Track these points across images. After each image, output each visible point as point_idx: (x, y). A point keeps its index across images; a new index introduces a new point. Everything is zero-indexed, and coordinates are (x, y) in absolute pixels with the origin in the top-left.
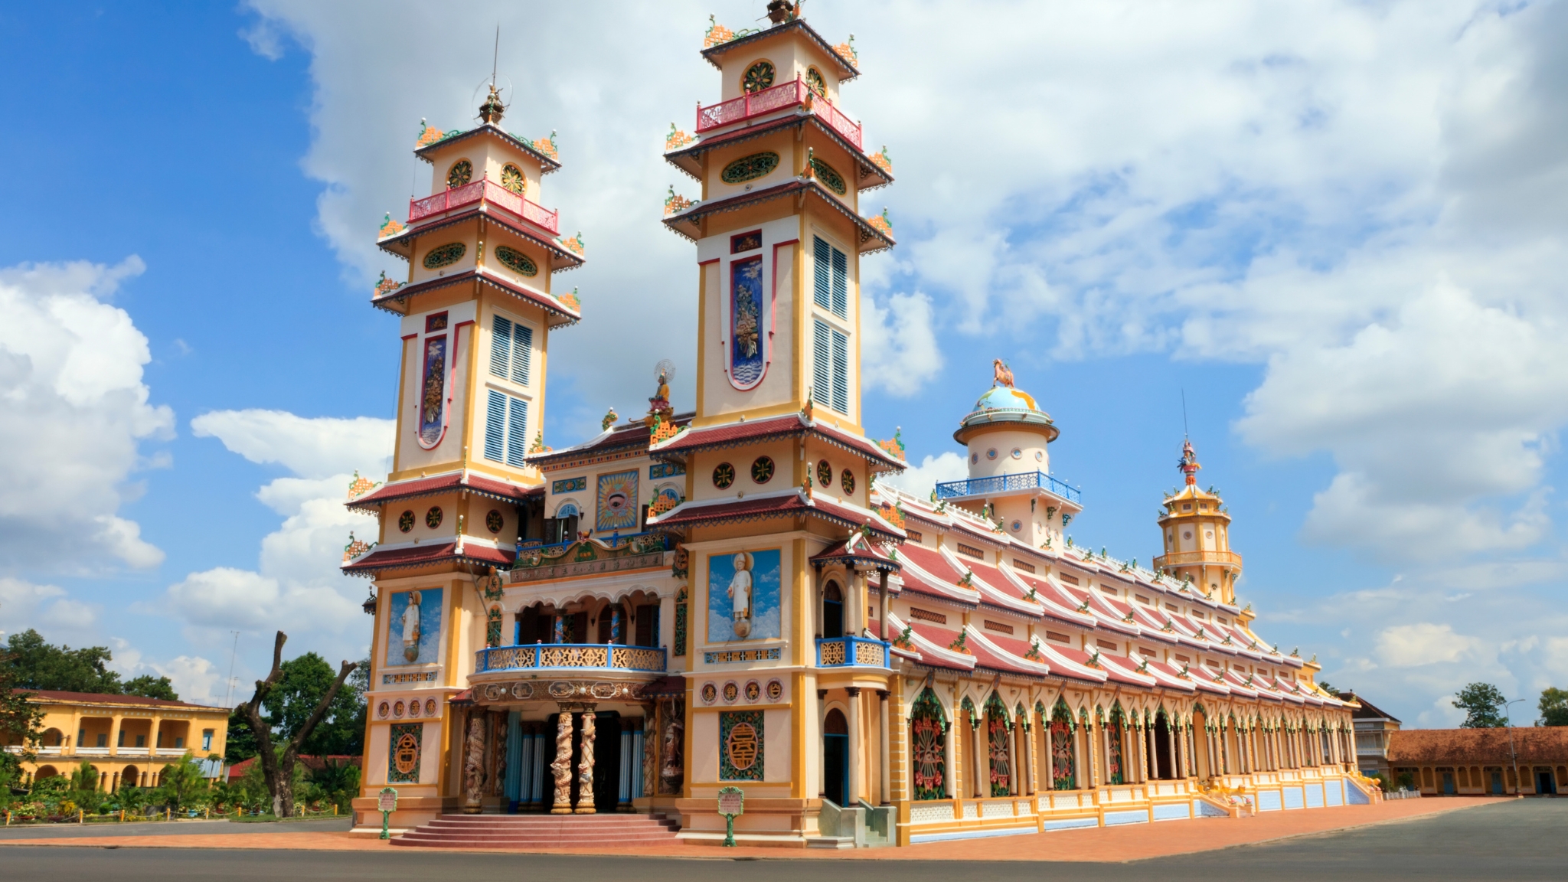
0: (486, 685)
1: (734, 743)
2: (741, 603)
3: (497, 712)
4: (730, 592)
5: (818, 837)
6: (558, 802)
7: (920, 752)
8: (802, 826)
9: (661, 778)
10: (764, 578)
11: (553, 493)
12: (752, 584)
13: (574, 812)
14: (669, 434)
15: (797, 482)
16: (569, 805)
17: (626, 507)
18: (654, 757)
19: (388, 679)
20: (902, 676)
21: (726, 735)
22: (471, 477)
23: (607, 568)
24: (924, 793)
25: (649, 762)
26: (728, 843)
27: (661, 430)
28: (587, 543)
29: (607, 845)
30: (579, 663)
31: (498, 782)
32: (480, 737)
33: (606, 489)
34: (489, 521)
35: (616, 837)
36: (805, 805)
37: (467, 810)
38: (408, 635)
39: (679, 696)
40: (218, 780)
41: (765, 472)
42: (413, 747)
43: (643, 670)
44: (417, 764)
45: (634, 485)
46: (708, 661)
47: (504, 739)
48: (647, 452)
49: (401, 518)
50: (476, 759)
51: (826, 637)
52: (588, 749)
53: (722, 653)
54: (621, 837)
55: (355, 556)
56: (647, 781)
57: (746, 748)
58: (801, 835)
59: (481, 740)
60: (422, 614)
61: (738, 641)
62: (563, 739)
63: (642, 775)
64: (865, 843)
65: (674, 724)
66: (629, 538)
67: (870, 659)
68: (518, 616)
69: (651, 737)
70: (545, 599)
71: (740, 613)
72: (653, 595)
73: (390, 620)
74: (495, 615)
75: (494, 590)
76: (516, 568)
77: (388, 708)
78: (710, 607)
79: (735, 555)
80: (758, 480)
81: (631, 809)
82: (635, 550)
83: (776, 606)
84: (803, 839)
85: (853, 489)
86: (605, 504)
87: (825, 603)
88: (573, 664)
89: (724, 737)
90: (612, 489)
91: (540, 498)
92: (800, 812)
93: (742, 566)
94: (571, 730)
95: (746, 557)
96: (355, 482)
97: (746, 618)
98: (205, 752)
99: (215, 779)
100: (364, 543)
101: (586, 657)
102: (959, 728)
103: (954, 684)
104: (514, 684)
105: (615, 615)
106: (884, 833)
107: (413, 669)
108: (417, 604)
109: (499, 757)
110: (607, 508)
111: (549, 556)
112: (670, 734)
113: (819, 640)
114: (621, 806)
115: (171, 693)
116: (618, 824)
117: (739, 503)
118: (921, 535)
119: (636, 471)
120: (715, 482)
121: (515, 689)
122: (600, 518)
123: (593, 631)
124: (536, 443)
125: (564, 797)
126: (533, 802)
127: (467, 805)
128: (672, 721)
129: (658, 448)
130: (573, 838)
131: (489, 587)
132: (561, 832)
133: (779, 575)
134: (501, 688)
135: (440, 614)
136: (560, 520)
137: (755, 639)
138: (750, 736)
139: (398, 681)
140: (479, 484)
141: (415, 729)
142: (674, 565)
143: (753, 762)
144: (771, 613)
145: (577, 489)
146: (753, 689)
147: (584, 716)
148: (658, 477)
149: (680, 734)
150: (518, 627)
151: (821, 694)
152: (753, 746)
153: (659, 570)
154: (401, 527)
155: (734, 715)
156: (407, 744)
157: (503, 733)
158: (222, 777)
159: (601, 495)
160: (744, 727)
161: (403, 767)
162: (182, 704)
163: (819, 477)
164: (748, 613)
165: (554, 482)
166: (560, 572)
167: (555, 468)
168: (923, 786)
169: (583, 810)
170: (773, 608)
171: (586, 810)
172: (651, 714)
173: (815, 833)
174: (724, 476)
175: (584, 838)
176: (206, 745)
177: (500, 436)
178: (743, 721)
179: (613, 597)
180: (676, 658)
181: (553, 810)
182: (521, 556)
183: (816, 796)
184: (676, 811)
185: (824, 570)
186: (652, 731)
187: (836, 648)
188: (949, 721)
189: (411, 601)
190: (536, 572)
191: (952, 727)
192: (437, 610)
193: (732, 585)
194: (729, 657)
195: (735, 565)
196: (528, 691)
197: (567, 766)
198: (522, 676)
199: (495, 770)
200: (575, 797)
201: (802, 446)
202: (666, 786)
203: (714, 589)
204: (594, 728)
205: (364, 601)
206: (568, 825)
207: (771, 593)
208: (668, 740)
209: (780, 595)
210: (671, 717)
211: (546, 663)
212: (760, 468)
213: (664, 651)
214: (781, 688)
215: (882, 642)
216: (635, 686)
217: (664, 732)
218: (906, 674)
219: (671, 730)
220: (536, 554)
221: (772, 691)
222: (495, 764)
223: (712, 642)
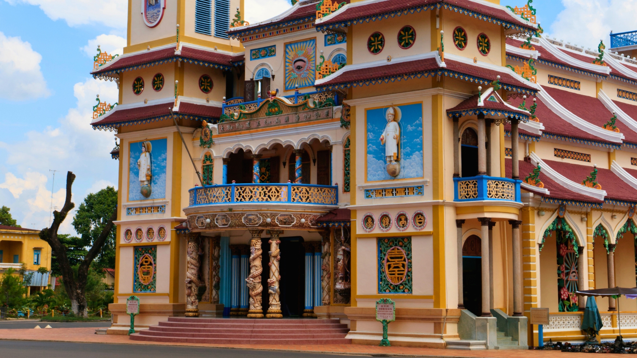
0: (196, 216)
1: (389, 263)
2: (391, 149)
3: (211, 237)
4: (382, 140)
5: (457, 340)
6: (252, 308)
7: (566, 271)
8: (443, 331)
9: (336, 291)
10: (410, 128)
11: (251, 59)
12: (400, 133)
13: (265, 317)
14: (331, 10)
15: (433, 47)
16: (261, 311)
17: (307, 70)
18: (330, 274)
19: (130, 211)
20: (533, 208)
21: (383, 256)
22: (184, 48)
23: (290, 121)
24: (570, 306)
25: (326, 278)
26: (384, 343)
27: (325, 7)
28: (274, 101)
29: (287, 343)
30: (265, 198)
31: (214, 292)
32: (194, 257)
33: (291, 55)
34: (201, 84)
35: (295, 337)
36: (444, 313)
37: (187, 314)
38: (143, 176)
39: (346, 225)
40: (47, 288)
41: (409, 39)
42: (151, 264)
43: (318, 203)
44: (154, 277)
45: (313, 51)
46: (368, 196)
47: (217, 259)
48: (314, 25)
49: (134, 83)
50: (192, 274)
51: (463, 176)
52: (275, 267)
53: (378, 190)
54: (299, 337)
55: (101, 115)
56: (325, 293)
57: (398, 267)
58: (442, 338)
59: (195, 259)
60: (153, 160)
61: (390, 179)
62: (254, 259)
63: (322, 288)
64: (496, 345)
65: (343, 247)
66: (306, 96)
67: (500, 194)
68: (225, 160)
69: (327, 258)
70: (244, 145)
71: (390, 157)
72: (327, 142)
73: (130, 164)
74: (208, 158)
75: (206, 139)
76: (222, 121)
77: (131, 234)
78: (368, 152)
79: (387, 108)
80: (403, 46)
81: (313, 315)
82: (311, 105)
83: (419, 151)
84: (442, 341)
85: (489, 50)
86: (291, 67)
87: (462, 147)
88: (260, 199)
89: (381, 258)
90: (296, 55)
91: (241, 64)
92: (440, 319)
93: (391, 118)
94: (260, 252)
95: (395, 111)
96: (98, 55)
97: (396, 161)
98: (36, 266)
99: (45, 287)
100: (107, 104)
101: (270, 194)
102: (591, 251)
103: (587, 214)
104: (216, 215)
105: (298, 159)
106: (515, 339)
107: (148, 202)
108: (149, 152)
109: (214, 273)
110: (292, 70)
111: (246, 112)
112: (340, 256)
113: (456, 178)
114: (307, 312)
115: (10, 218)
116: (298, 327)
117: (388, 65)
118: (579, 83)
119: (314, 39)
120: (369, 49)
121: (217, 219)
122: (287, 79)
123: (284, 172)
124: (236, 18)
125: (257, 305)
126: (241, 309)
127: (187, 310)
128: (342, 245)
129: (322, 22)
130: (261, 337)
131: (203, 137)
132: (252, 332)
133: (421, 125)
134: (207, 218)
135: (165, 159)
136: (257, 82)
137: (404, 178)
138: (401, 258)
139: (138, 213)
140: (190, 54)
141: (151, 249)
142: (341, 118)
143: (404, 279)
144: (416, 156)
145: (269, 56)
146: (403, 219)
147: (270, 241)
148: (331, 44)
149: (347, 254)
150: (225, 168)
151: (460, 223)
152: (403, 266)
153: (329, 121)
154: (134, 90)
155: (389, 240)
156: (146, 262)
157: (216, 254)
158: (49, 286)
159: (287, 60)
160: (396, 250)
161: (144, 280)
162: (19, 228)
163: (455, 42)
164: (398, 157)
165: (251, 50)
166: (255, 124)
167: (251, 39)
168: (568, 299)
169: (272, 315)
170: (417, 152)
171: (274, 315)
172: (326, 239)
173: (455, 336)
174: (376, 43)
175: (269, 337)
176: (36, 261)
177: (208, 14)
178: (396, 245)
179: (296, 144)
180: (345, 194)
181: (249, 315)
182: (226, 111)
183: (456, 307)
184: (345, 317)
185: (461, 120)
186: (327, 253)
187: (471, 185)
188: (581, 245)
189: (143, 149)
190: (237, 125)
191: (585, 251)
192: (163, 156)
193: (383, 134)
194: (384, 193)
195: (387, 118)
196: (226, 221)
197: (258, 280)
198: (222, 209)
199: (212, 283)
200: (266, 305)
201: (438, 16)
202: (339, 296)
203: (371, 137)
204: (278, 250)
205: (111, 150)
206: (258, 327)
207: (415, 140)
208: (339, 260)
209: (422, 141)
210: (341, 241)
211: (239, 199)
212: (405, 36)
213: (336, 188)
214: (424, 218)
215: (513, 180)
216: (311, 217)
217: (336, 253)
218: (537, 206)
219: (341, 252)
220: (237, 110)
221: (417, 221)
222: (212, 279)
223: (371, 181)
